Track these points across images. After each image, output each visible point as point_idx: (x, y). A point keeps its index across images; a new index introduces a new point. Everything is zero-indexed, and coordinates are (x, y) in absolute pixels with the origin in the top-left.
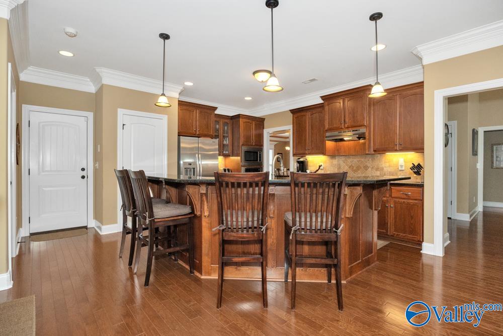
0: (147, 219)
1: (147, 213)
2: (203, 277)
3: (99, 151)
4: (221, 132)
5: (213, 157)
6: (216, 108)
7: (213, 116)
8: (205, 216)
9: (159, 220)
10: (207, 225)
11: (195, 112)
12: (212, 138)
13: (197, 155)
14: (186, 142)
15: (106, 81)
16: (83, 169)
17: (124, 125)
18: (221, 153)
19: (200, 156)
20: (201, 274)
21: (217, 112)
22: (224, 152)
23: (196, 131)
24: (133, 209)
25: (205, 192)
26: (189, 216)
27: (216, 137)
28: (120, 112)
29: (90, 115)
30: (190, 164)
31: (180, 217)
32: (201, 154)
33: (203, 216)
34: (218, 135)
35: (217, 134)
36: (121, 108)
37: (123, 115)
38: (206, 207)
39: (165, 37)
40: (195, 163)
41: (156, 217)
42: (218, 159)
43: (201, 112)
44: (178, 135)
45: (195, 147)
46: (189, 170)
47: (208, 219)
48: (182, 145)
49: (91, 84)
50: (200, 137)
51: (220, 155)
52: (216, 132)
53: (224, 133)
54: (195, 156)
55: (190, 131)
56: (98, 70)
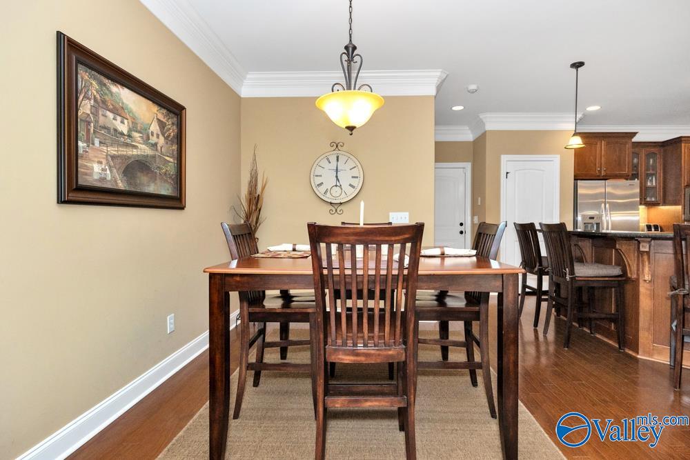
0: (568, 275)
1: (567, 269)
2: (638, 356)
3: (479, 204)
4: (642, 169)
5: (630, 207)
6: (634, 134)
7: (628, 146)
8: (645, 281)
9: (580, 279)
10: (648, 292)
11: (598, 145)
12: (627, 179)
13: (603, 205)
14: (586, 188)
15: (489, 127)
16: (461, 224)
17: (507, 173)
18: (644, 202)
19: (607, 206)
20: (638, 353)
21: (635, 139)
22: (648, 199)
23: (600, 171)
24: (539, 266)
25: (647, 250)
26: (620, 279)
27: (634, 177)
28: (504, 158)
29: (468, 166)
30: (593, 218)
31: (607, 279)
32: (608, 202)
33: (641, 281)
34: (638, 174)
35: (635, 172)
36: (504, 154)
37: (507, 162)
38: (647, 269)
39: (578, 65)
40: (600, 217)
41: (577, 275)
42: (638, 210)
43: (608, 144)
44: (575, 180)
45: (601, 193)
46: (589, 225)
47: (648, 285)
48: (580, 191)
49: (469, 132)
50: (606, 179)
51: (641, 204)
52: (633, 170)
53: (647, 169)
54: (601, 206)
55: (593, 173)
56: (482, 116)
